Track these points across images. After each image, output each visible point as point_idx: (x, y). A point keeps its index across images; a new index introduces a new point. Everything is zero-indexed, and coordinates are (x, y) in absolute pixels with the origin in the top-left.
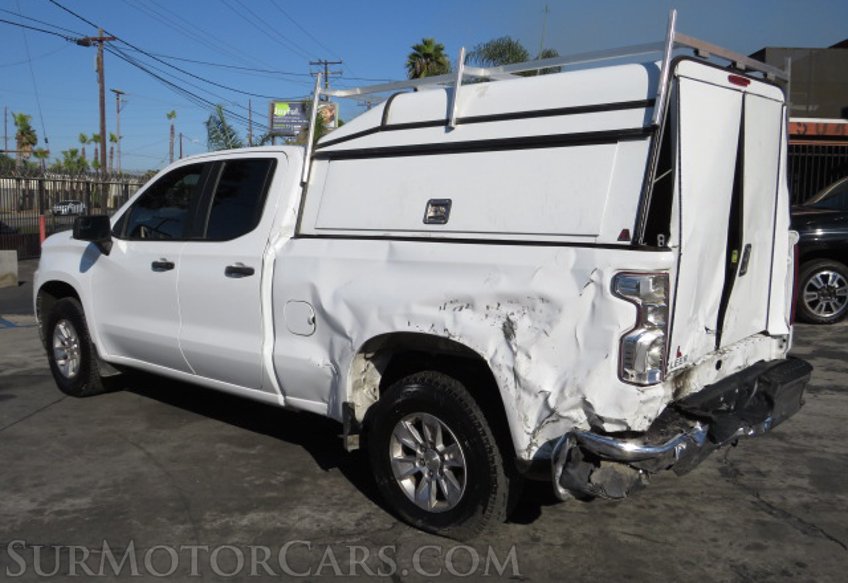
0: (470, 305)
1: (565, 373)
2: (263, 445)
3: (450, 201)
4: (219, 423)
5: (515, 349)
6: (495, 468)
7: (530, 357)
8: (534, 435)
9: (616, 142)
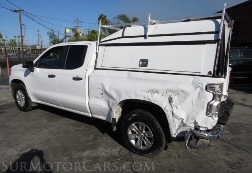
0: (157, 92)
1: (189, 113)
2: (83, 126)
3: (148, 60)
4: (69, 119)
5: (172, 106)
6: (163, 138)
7: (177, 108)
8: (177, 130)
9: (205, 44)
